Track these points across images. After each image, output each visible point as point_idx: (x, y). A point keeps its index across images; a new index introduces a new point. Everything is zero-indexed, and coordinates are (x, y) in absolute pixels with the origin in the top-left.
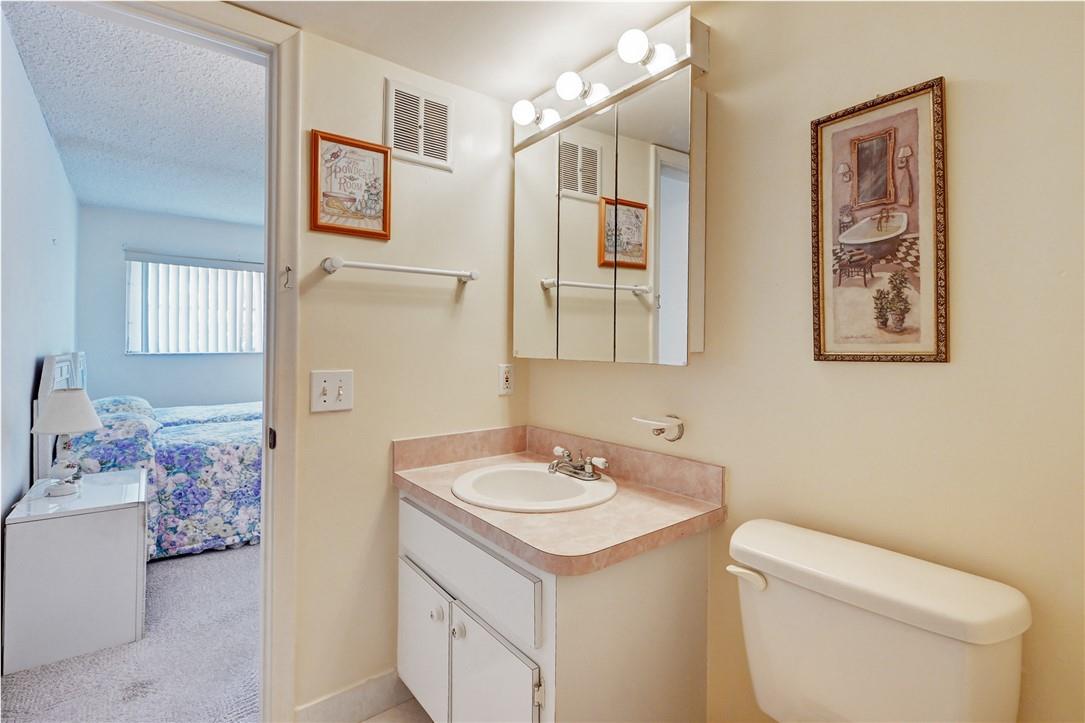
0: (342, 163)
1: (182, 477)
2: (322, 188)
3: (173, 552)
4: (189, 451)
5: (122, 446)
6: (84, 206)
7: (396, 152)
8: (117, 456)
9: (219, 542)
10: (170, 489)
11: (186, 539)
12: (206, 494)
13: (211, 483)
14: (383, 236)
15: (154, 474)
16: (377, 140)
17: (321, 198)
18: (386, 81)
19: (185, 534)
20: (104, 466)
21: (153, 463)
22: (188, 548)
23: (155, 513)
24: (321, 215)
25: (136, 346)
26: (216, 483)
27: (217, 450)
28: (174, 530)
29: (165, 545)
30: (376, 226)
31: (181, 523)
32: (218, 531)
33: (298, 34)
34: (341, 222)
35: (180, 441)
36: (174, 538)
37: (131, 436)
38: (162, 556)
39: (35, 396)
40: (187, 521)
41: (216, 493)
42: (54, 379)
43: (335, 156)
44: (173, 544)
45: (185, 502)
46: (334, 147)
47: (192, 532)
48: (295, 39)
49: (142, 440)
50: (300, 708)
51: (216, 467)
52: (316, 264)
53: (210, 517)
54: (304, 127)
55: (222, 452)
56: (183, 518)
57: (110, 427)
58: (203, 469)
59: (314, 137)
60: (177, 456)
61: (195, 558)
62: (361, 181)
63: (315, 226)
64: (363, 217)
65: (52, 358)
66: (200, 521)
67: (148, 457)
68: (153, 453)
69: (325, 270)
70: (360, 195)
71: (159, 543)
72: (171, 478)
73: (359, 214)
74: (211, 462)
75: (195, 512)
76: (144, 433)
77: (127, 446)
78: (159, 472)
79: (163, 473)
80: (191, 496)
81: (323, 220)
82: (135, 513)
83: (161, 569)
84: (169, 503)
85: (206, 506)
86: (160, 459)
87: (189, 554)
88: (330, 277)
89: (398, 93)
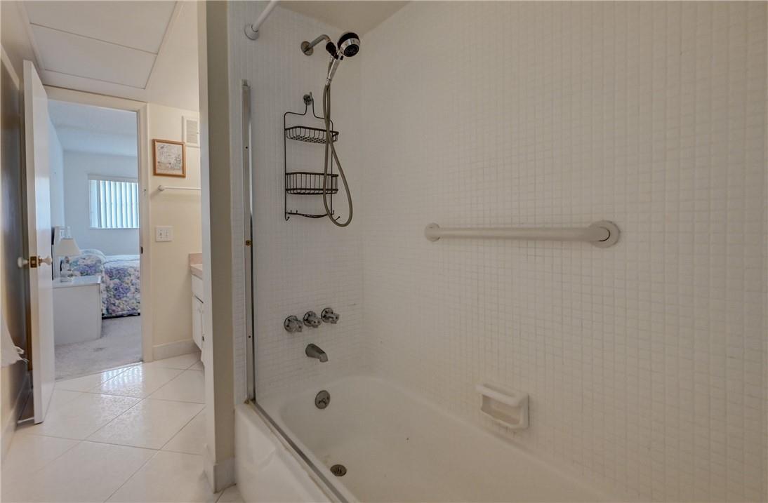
0: (165, 150)
1: (117, 281)
2: (158, 159)
3: (114, 315)
4: (120, 270)
5: (90, 267)
6: (66, 152)
7: (187, 144)
8: (89, 270)
9: (135, 311)
10: (112, 286)
11: (119, 309)
12: (128, 289)
13: (130, 284)
14: (183, 176)
15: (104, 279)
16: (180, 141)
17: (157, 164)
18: (183, 117)
19: (119, 307)
20: (82, 274)
21: (104, 274)
22: (121, 313)
23: (105, 296)
24: (157, 170)
25: (96, 225)
26: (133, 285)
27: (133, 270)
28: (114, 305)
29: (110, 311)
30: (180, 173)
31: (117, 302)
32: (134, 306)
33: (146, 106)
34: (165, 172)
35: (115, 266)
36: (114, 308)
37: (94, 263)
38: (109, 316)
39: (53, 243)
40: (119, 301)
41: (133, 289)
42: (60, 236)
43: (162, 148)
44: (114, 311)
45: (118, 292)
46: (162, 144)
47: (122, 306)
48: (145, 108)
49: (98, 264)
50: (155, 346)
51: (132, 277)
52: (156, 187)
53: (130, 299)
54: (149, 138)
55: (135, 270)
56: (118, 299)
57: (84, 259)
58: (126, 278)
59: (154, 142)
60: (114, 272)
61: (124, 318)
62: (173, 156)
63: (155, 174)
64: (174, 169)
65: (58, 227)
66: (126, 301)
67: (101, 271)
68: (104, 270)
69: (160, 190)
70: (173, 161)
71: (107, 310)
72: (112, 282)
73: (172, 169)
74: (130, 275)
75: (123, 297)
76: (100, 261)
77: (92, 267)
78: (107, 278)
79: (108, 279)
80: (121, 290)
81: (158, 171)
82: (96, 288)
83: (108, 322)
84: (112, 293)
85: (128, 295)
86: (107, 272)
87: (122, 316)
88: (162, 192)
89: (188, 121)
